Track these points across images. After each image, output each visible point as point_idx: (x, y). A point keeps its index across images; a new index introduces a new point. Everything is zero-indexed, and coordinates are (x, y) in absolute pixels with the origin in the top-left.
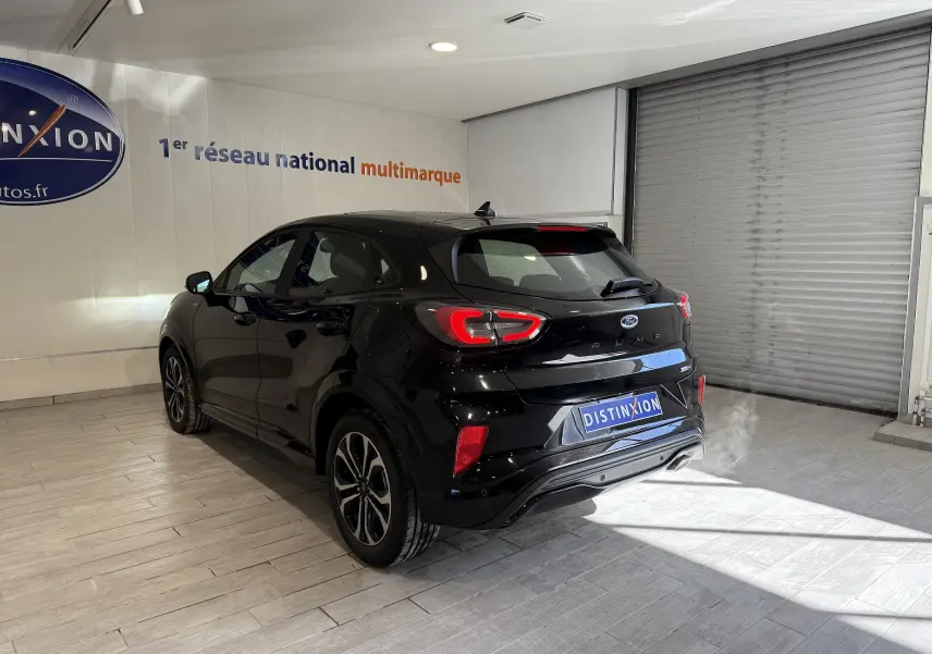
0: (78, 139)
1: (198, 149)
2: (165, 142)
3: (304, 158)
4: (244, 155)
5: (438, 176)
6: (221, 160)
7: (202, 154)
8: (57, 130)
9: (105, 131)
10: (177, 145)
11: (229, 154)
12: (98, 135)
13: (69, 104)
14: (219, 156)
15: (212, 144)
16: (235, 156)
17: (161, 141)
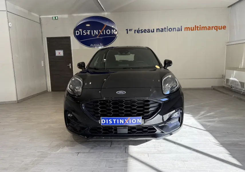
0: (108, 32)
1: (135, 31)
2: (127, 30)
3: (165, 28)
4: (147, 30)
5: (216, 28)
6: (141, 33)
7: (136, 32)
8: (104, 30)
9: (114, 29)
10: (130, 30)
11: (143, 31)
12: (112, 30)
13: (106, 24)
14: (140, 32)
15: (139, 28)
16: (145, 31)
17: (126, 30)
